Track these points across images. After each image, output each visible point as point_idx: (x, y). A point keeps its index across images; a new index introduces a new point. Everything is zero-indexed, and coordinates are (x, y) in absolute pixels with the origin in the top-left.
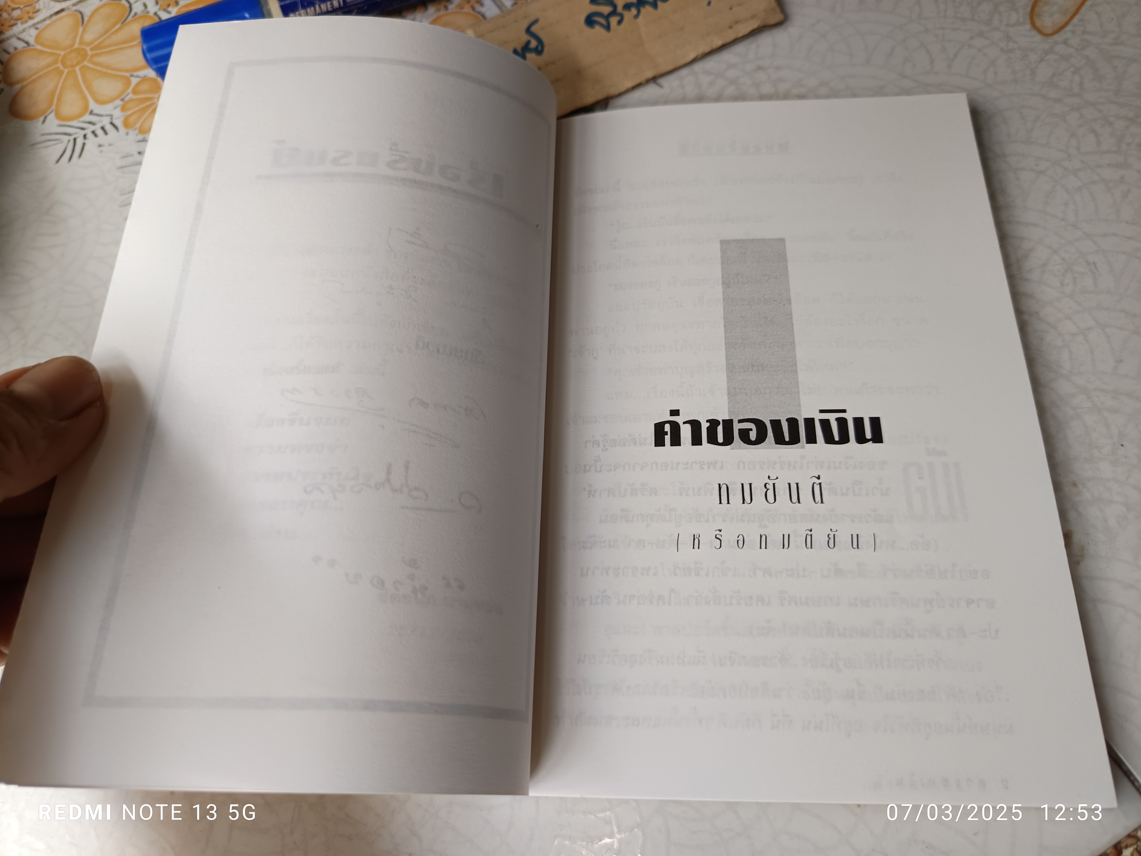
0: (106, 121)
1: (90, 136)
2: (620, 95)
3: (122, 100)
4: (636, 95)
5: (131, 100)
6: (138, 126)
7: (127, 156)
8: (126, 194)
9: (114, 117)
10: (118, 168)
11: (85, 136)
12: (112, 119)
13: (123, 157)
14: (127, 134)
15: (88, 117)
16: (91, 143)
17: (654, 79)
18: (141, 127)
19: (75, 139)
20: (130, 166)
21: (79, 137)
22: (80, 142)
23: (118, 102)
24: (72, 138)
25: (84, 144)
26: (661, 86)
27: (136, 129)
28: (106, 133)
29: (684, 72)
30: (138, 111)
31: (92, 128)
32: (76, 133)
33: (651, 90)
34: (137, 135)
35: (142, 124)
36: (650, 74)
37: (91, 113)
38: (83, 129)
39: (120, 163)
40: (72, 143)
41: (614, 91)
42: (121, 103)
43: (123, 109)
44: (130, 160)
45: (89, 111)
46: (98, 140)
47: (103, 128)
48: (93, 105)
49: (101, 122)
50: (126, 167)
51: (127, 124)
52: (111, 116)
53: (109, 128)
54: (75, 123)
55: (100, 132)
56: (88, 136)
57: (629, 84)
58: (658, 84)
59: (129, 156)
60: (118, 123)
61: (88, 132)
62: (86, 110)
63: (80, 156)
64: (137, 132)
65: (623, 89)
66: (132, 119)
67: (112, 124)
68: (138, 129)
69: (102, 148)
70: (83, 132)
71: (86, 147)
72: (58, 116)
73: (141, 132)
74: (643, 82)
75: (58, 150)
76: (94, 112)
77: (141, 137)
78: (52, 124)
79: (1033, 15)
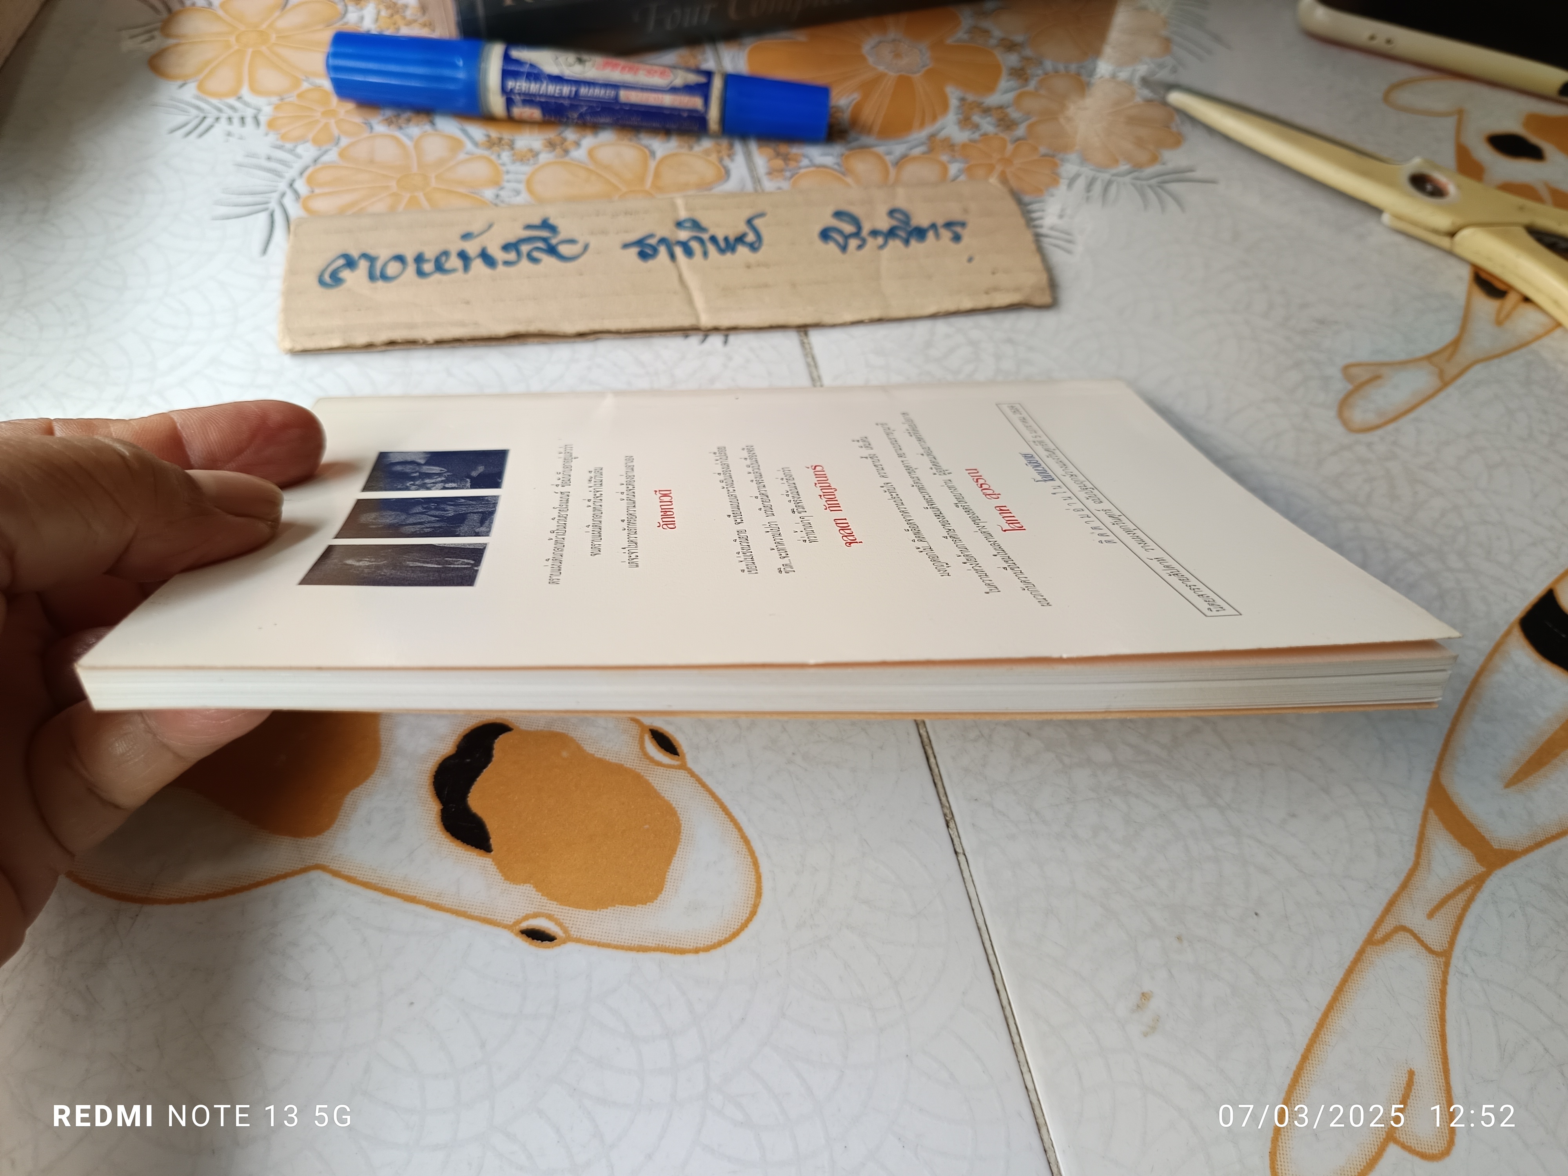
0: (249, 113)
1: (223, 121)
2: (832, 326)
3: (282, 99)
5: (292, 103)
6: (283, 131)
7: (253, 156)
8: (230, 193)
9: (261, 112)
10: (235, 164)
11: (218, 119)
12: (258, 113)
13: (247, 155)
14: (267, 134)
15: (232, 101)
16: (221, 127)
18: (285, 133)
19: (205, 117)
20: (251, 167)
21: (210, 116)
22: (209, 121)
23: (275, 100)
24: (202, 115)
25: (212, 126)
27: (279, 133)
28: (243, 124)
30: (292, 116)
31: (230, 112)
32: (209, 112)
34: (277, 139)
35: (289, 130)
36: (876, 314)
37: (239, 98)
38: (220, 110)
39: (241, 160)
40: (199, 119)
41: (827, 319)
42: (278, 102)
43: (277, 108)
44: (253, 161)
45: (237, 96)
46: (230, 128)
47: (242, 118)
48: (245, 91)
49: (244, 111)
50: (246, 166)
51: (271, 124)
52: (259, 110)
53: (249, 120)
54: (215, 101)
55: (236, 121)
56: (221, 120)
57: (848, 318)
59: (256, 157)
60: (263, 119)
61: (224, 116)
62: (235, 93)
63: (201, 136)
64: (278, 136)
66: (279, 122)
67: (255, 118)
68: (281, 134)
69: (229, 137)
70: (218, 114)
71: (213, 131)
72: (200, 87)
73: (283, 138)
74: (866, 321)
75: (181, 119)
76: (242, 99)
77: (279, 143)
78: (189, 92)
79: (1344, 404)
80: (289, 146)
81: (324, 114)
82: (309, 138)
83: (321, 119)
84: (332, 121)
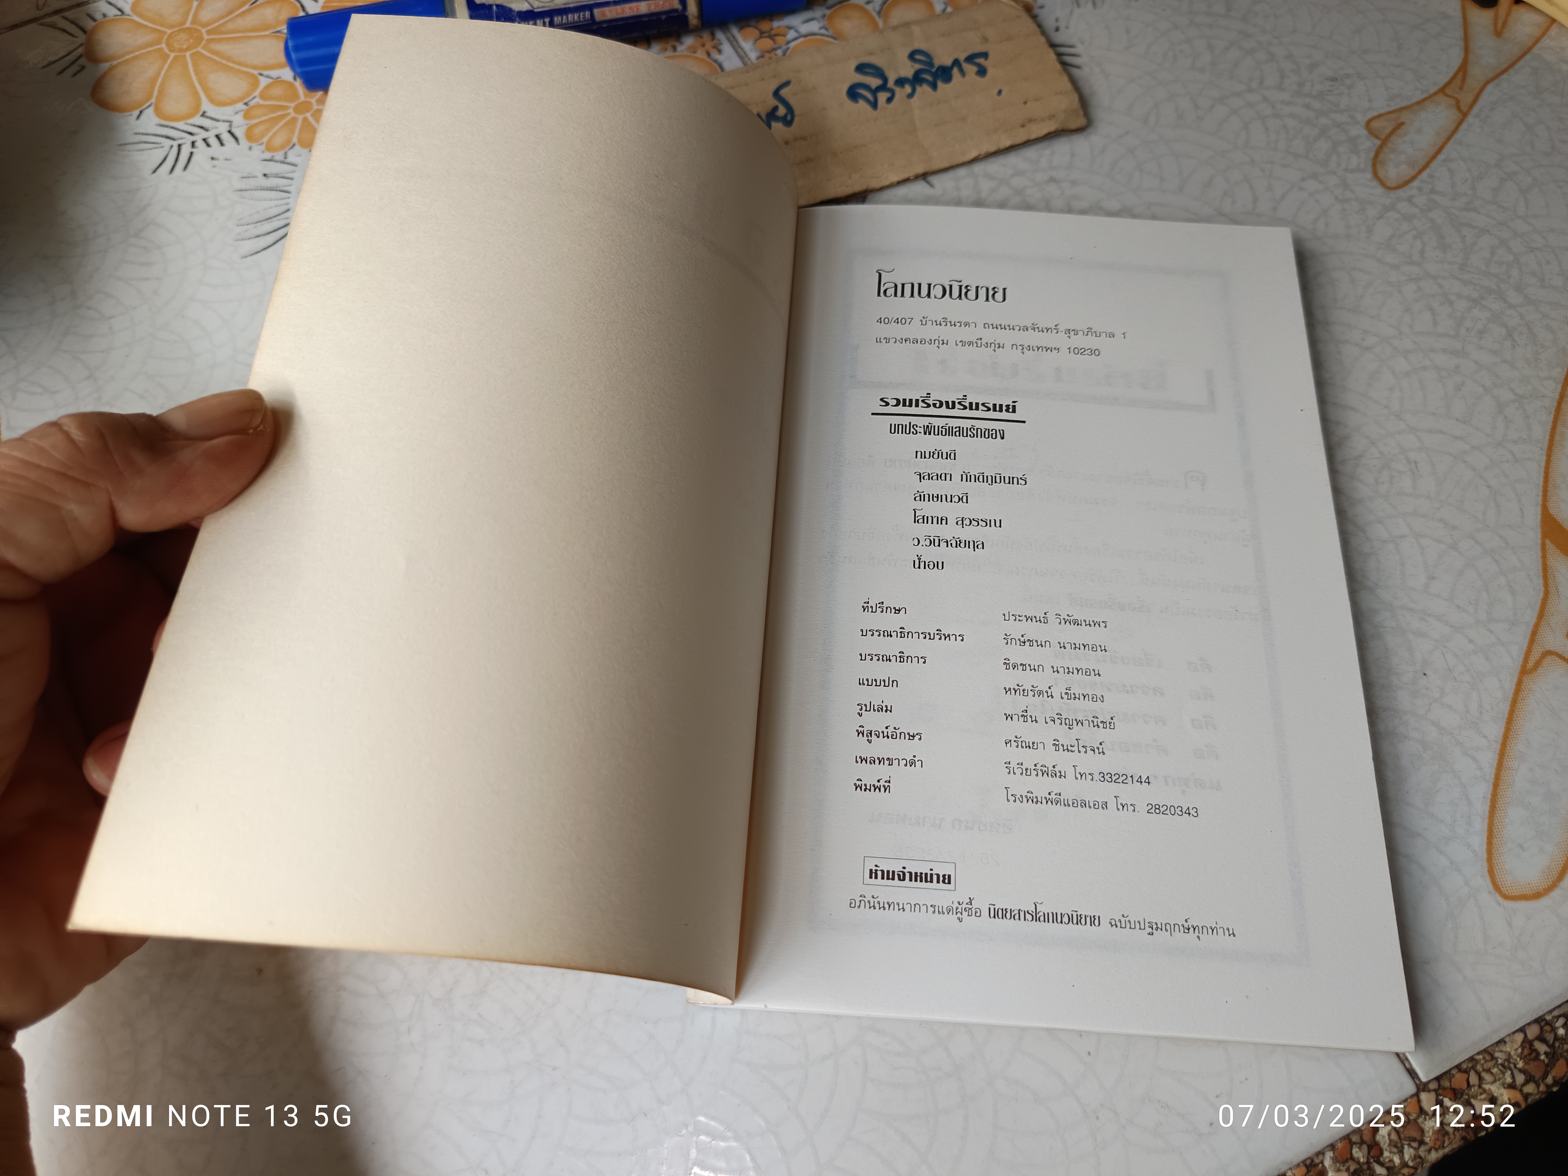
0: (223, 129)
1: (200, 144)
2: (882, 189)
3: (246, 104)
4: (902, 191)
5: (258, 106)
6: (265, 140)
7: (248, 177)
8: (244, 225)
9: (234, 124)
10: (235, 191)
11: (193, 144)
12: (230, 126)
13: (243, 178)
14: (250, 148)
15: (198, 120)
16: (202, 153)
17: (924, 176)
18: (269, 142)
19: (179, 146)
20: (252, 190)
21: (185, 143)
22: (186, 150)
23: (240, 106)
24: (175, 144)
25: (192, 153)
26: (932, 186)
27: (262, 143)
28: (222, 144)
29: (962, 172)
30: (266, 121)
31: (204, 134)
32: (182, 138)
33: (919, 188)
34: (263, 152)
35: (271, 138)
36: (920, 170)
37: (203, 115)
38: (191, 134)
39: (239, 185)
40: (175, 149)
41: (874, 184)
42: (245, 107)
43: (247, 116)
44: (252, 183)
45: (201, 113)
46: (210, 152)
47: (218, 137)
48: (206, 106)
49: (216, 128)
50: (246, 190)
51: (250, 136)
52: (230, 122)
53: (226, 137)
54: (180, 125)
55: (213, 141)
56: (197, 144)
57: (895, 178)
58: (928, 182)
59: (251, 177)
60: (238, 132)
61: (198, 139)
62: (196, 109)
63: (185, 168)
64: (263, 147)
65: (886, 183)
66: (257, 131)
67: (230, 132)
68: (264, 144)
69: (214, 162)
70: (192, 138)
71: (194, 159)
72: (158, 112)
73: (269, 148)
74: (911, 178)
75: (157, 155)
76: (207, 114)
77: (268, 155)
78: (149, 122)
79: (1376, 162)
80: (279, 156)
81: (297, 110)
82: (295, 140)
83: (296, 116)
84: (308, 115)
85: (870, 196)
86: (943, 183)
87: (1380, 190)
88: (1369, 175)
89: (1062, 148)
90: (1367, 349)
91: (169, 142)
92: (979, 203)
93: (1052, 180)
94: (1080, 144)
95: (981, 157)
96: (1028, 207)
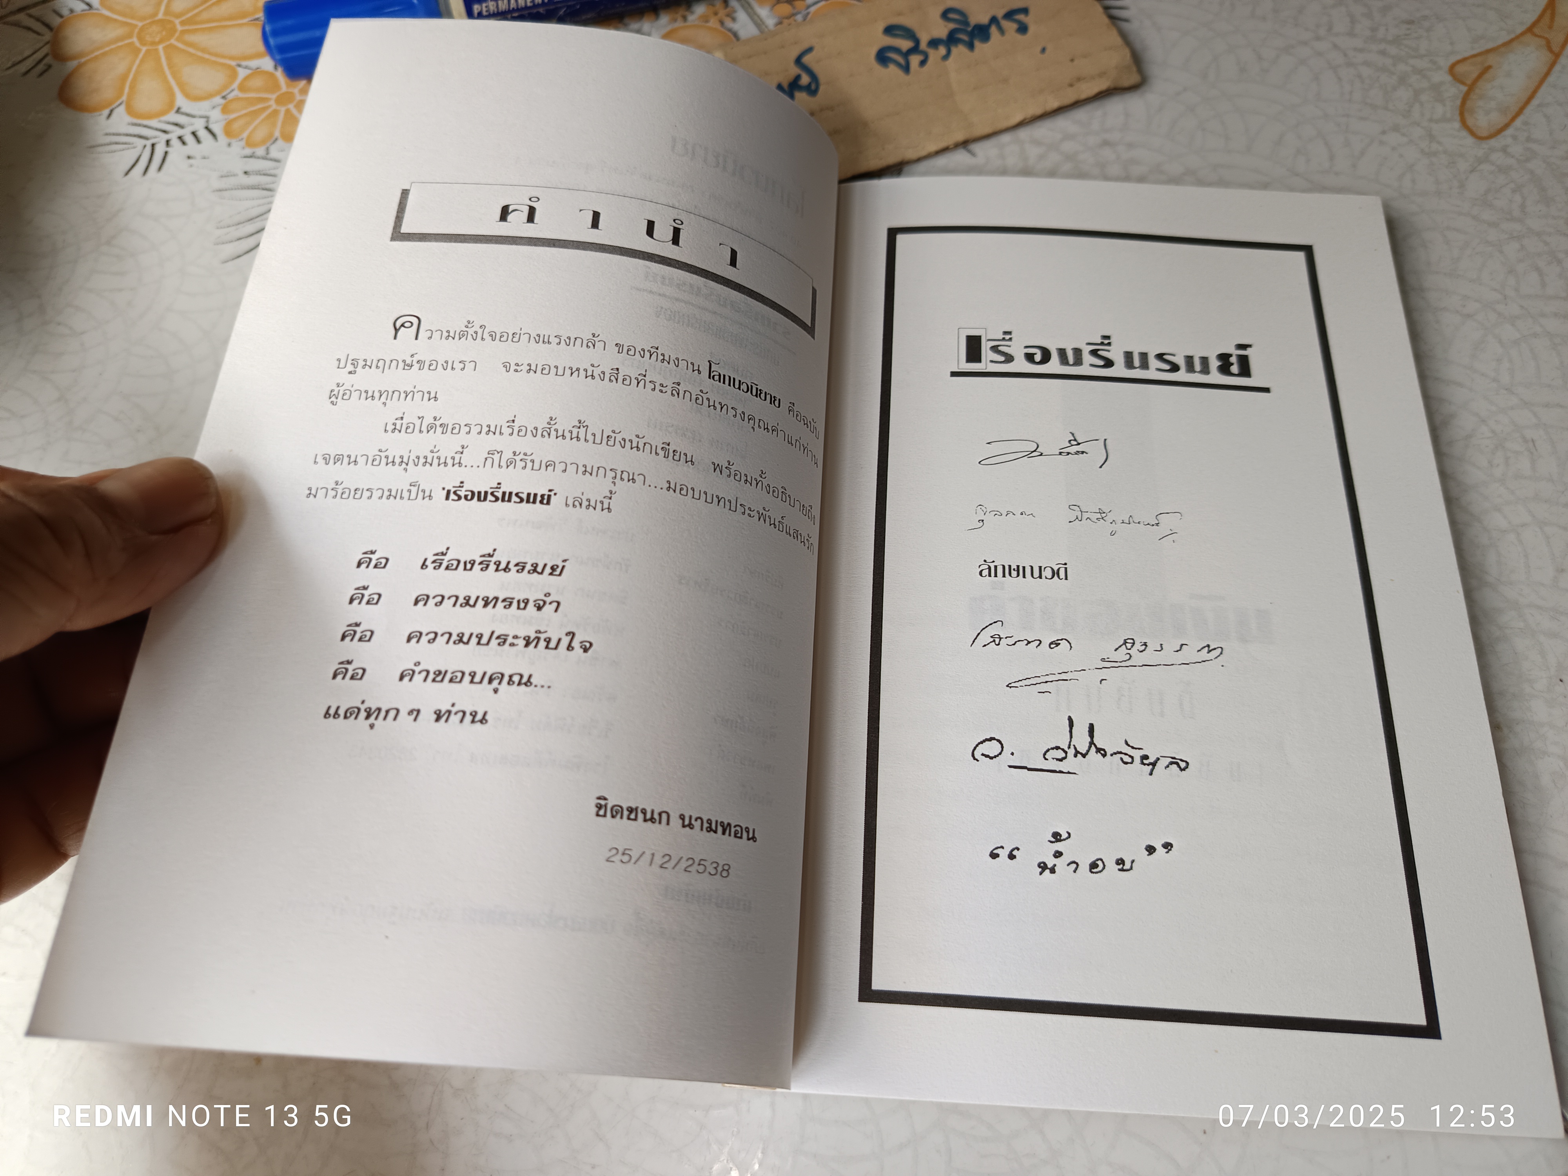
0: (199, 125)
1: (175, 142)
2: (919, 160)
3: (224, 98)
4: (941, 161)
5: (237, 99)
6: (245, 135)
7: (228, 176)
8: (224, 228)
9: (212, 120)
10: (214, 191)
11: (168, 142)
12: (207, 122)
13: (222, 177)
14: (229, 145)
15: (173, 117)
16: (177, 152)
17: (965, 144)
18: (249, 137)
19: (153, 145)
20: (232, 189)
21: (159, 143)
22: (160, 150)
23: (218, 100)
24: (149, 143)
25: (166, 153)
26: (973, 154)
27: (242, 139)
28: (199, 141)
29: (1006, 138)
30: (245, 115)
31: (179, 132)
32: (155, 137)
33: (960, 157)
34: (244, 148)
35: (251, 133)
36: (960, 137)
37: (178, 111)
38: (165, 132)
39: (217, 184)
40: (148, 150)
41: (911, 154)
42: (223, 101)
43: (225, 110)
44: (232, 181)
45: (175, 109)
46: (186, 150)
47: (194, 134)
48: (181, 101)
49: (192, 124)
50: (226, 190)
51: (229, 131)
52: (207, 118)
53: (203, 134)
54: (154, 123)
55: (189, 139)
56: (172, 143)
57: (933, 148)
58: (969, 151)
59: (232, 176)
60: (217, 128)
61: (173, 137)
62: (170, 105)
63: (160, 168)
64: (243, 143)
65: (923, 153)
66: (236, 126)
67: (207, 128)
68: (244, 140)
69: (191, 161)
70: (166, 137)
71: (169, 158)
72: (130, 111)
73: (249, 144)
74: (951, 147)
75: (129, 157)
76: (183, 110)
77: (248, 151)
78: (121, 121)
79: (1463, 111)
80: (261, 151)
81: (279, 101)
82: (277, 134)
83: (278, 108)
84: (291, 107)
85: (906, 169)
86: (984, 151)
87: (1470, 140)
88: (1457, 125)
89: (1115, 107)
90: (1469, 316)
91: (140, 142)
92: (1026, 172)
93: (1106, 143)
94: (1134, 103)
95: (1027, 121)
96: (1081, 175)
